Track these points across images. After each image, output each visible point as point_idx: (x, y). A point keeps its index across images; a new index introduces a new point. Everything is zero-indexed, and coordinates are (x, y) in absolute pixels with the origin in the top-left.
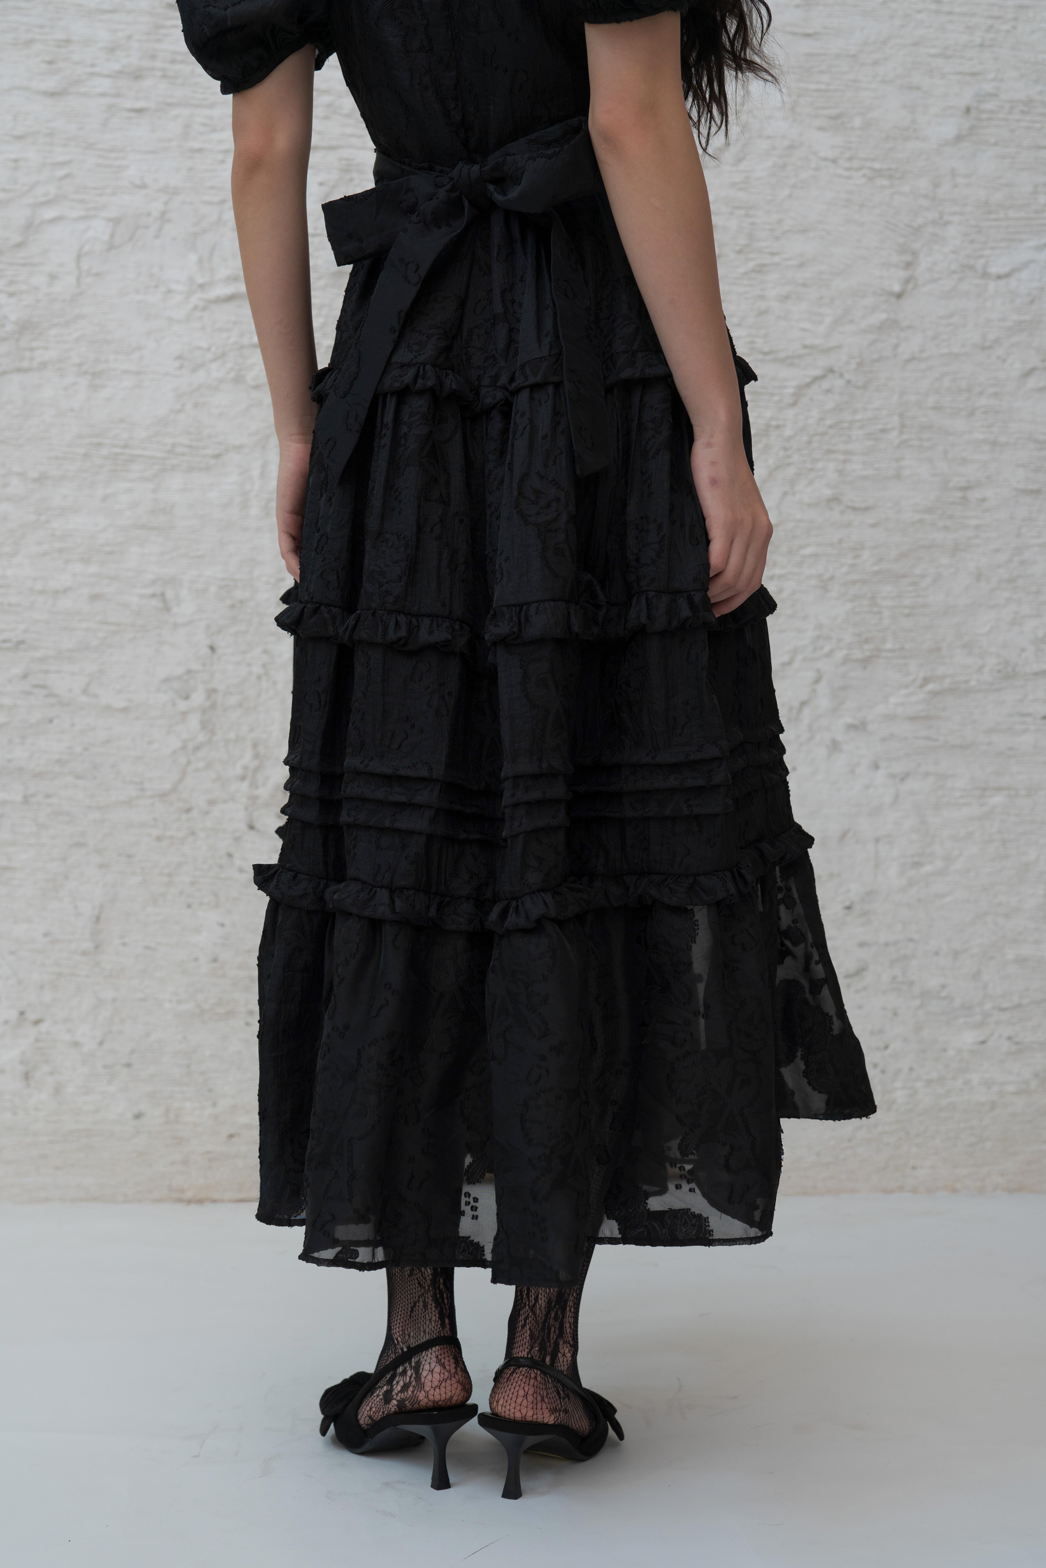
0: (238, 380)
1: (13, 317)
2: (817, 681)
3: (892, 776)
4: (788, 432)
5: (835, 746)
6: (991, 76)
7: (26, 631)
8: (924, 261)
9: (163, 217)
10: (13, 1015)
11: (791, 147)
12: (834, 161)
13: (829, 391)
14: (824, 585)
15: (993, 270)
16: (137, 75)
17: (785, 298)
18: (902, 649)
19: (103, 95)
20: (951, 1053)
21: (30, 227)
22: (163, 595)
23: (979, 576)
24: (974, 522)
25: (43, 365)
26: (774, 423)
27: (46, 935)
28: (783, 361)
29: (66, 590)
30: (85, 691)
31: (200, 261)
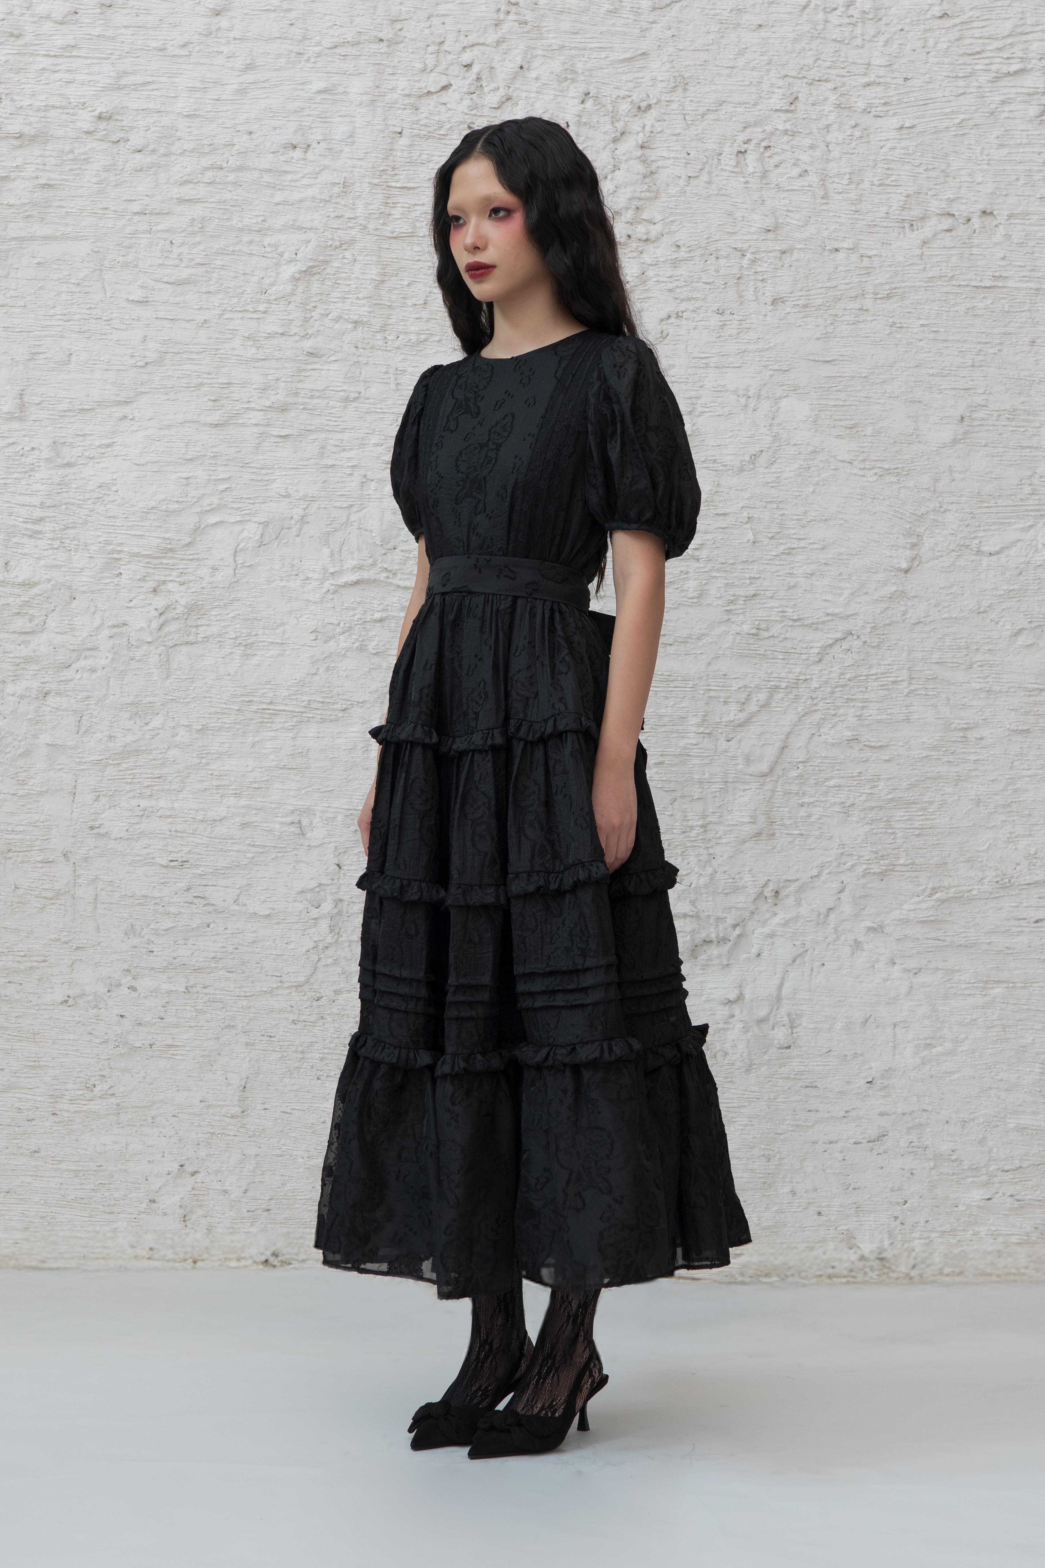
0: (362, 649)
1: (183, 602)
3: (906, 970)
4: (814, 684)
5: (857, 945)
6: (981, 391)
7: (189, 852)
8: (927, 543)
9: (303, 520)
10: (176, 1166)
15: (985, 549)
19: (256, 425)
20: (962, 1208)
21: (198, 530)
22: (300, 822)
23: (978, 803)
24: (973, 757)
25: (206, 639)
26: (802, 677)
28: (809, 626)
31: (332, 554)
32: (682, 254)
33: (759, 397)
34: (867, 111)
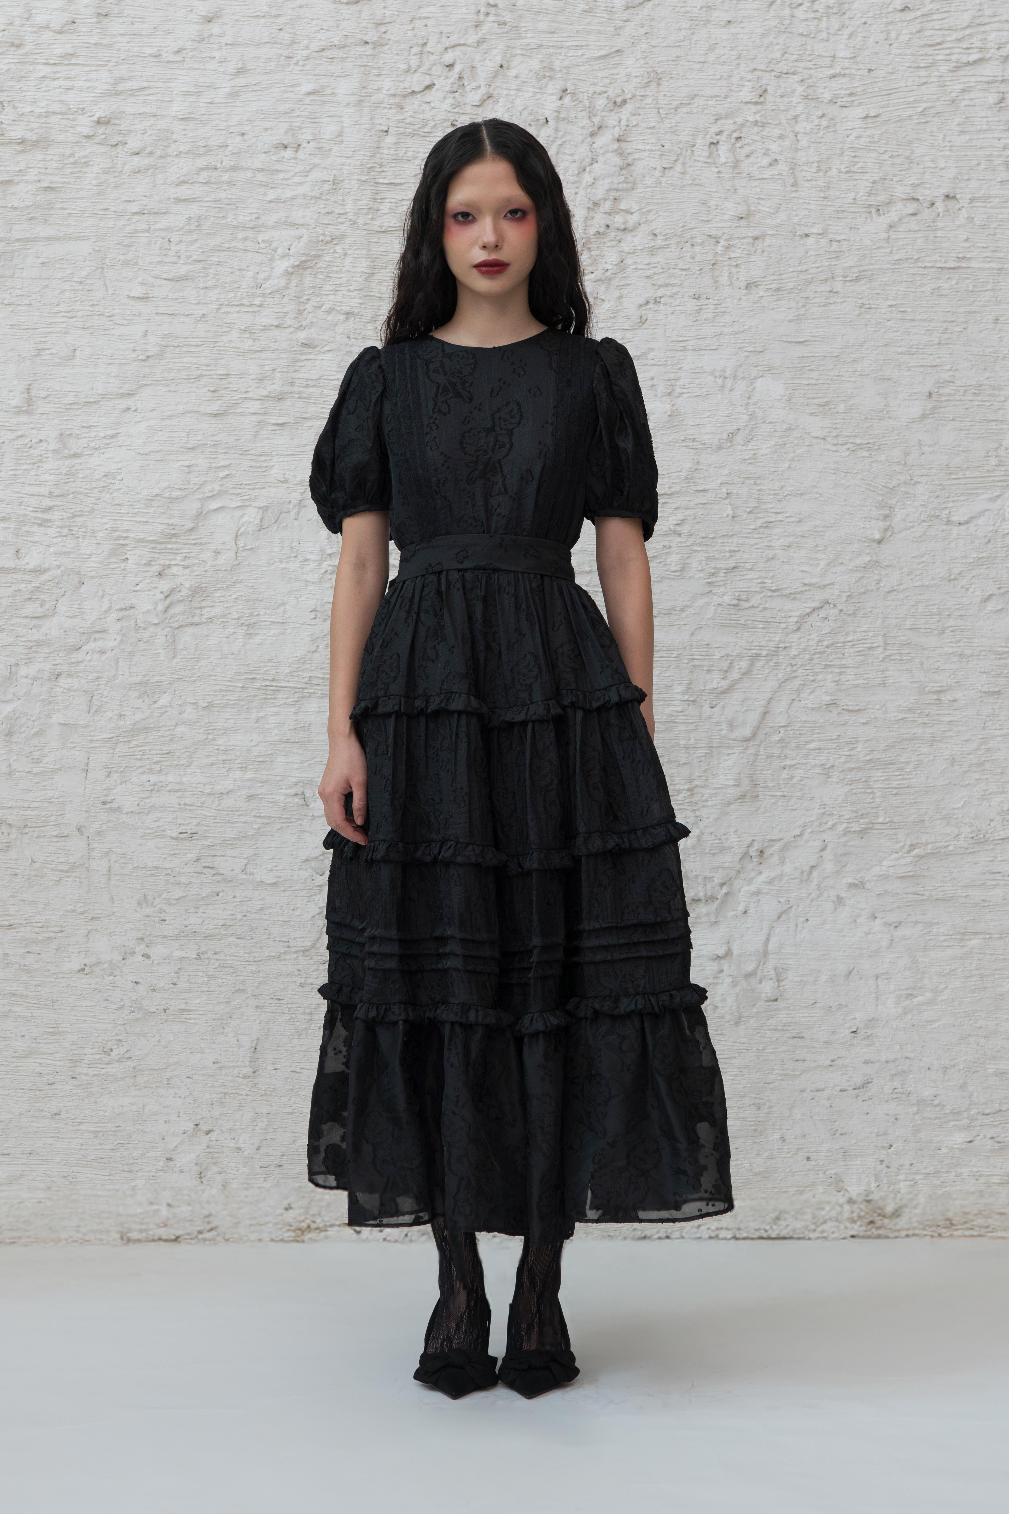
1: (187, 585)
2: (824, 848)
3: (887, 924)
6: (948, 367)
7: (198, 824)
8: (899, 514)
9: (301, 504)
10: (191, 1125)
11: (789, 429)
12: (824, 439)
13: (825, 619)
15: (955, 519)
16: (280, 398)
17: (788, 547)
18: (892, 822)
19: (254, 414)
20: (944, 1151)
21: (200, 516)
22: (303, 793)
23: (953, 762)
24: (947, 719)
25: (210, 620)
26: (782, 645)
27: (215, 1062)
28: (788, 596)
29: (229, 792)
30: (244, 870)
33: (735, 377)
34: (833, 102)
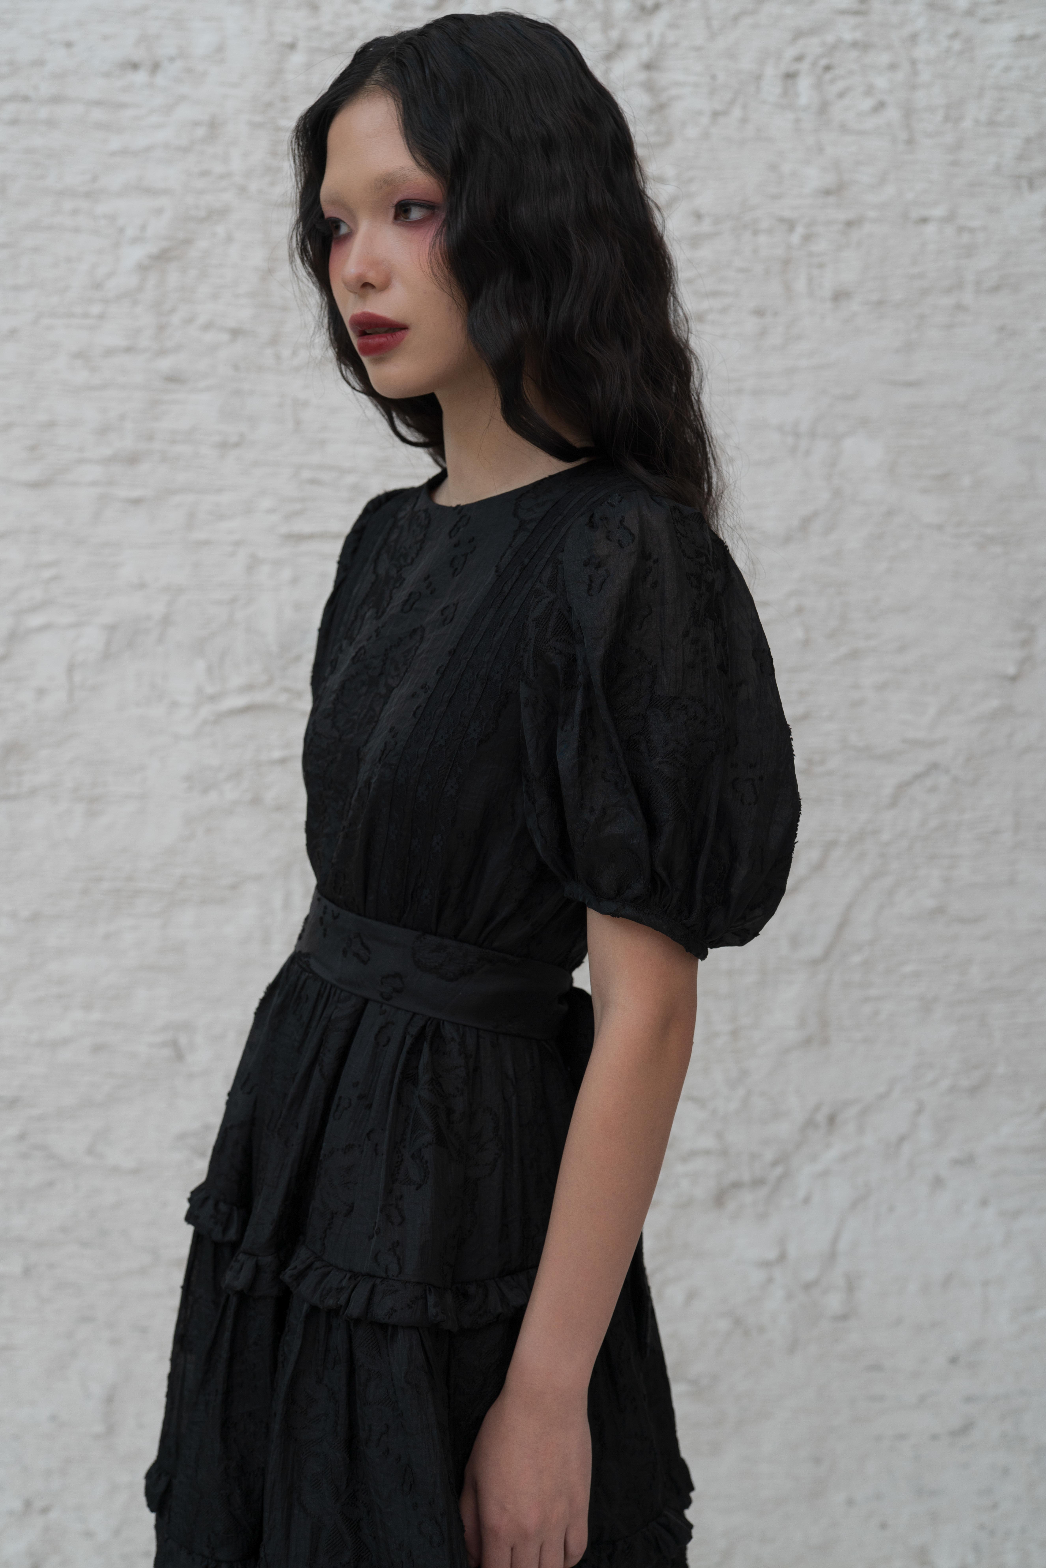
0: (256, 801)
2: (919, 1111)
3: (1003, 1213)
4: (886, 836)
5: (938, 1183)
8: (1043, 638)
10: (18, 1505)
11: (890, 513)
12: (940, 528)
13: (933, 790)
14: (927, 1006)
17: (882, 687)
18: (1015, 1073)
22: (175, 1042)
26: (868, 827)
27: (53, 1418)
29: (65, 1042)
30: (91, 1151)
31: (210, 669)
32: (706, 226)
33: (813, 434)
34: (970, 13)
